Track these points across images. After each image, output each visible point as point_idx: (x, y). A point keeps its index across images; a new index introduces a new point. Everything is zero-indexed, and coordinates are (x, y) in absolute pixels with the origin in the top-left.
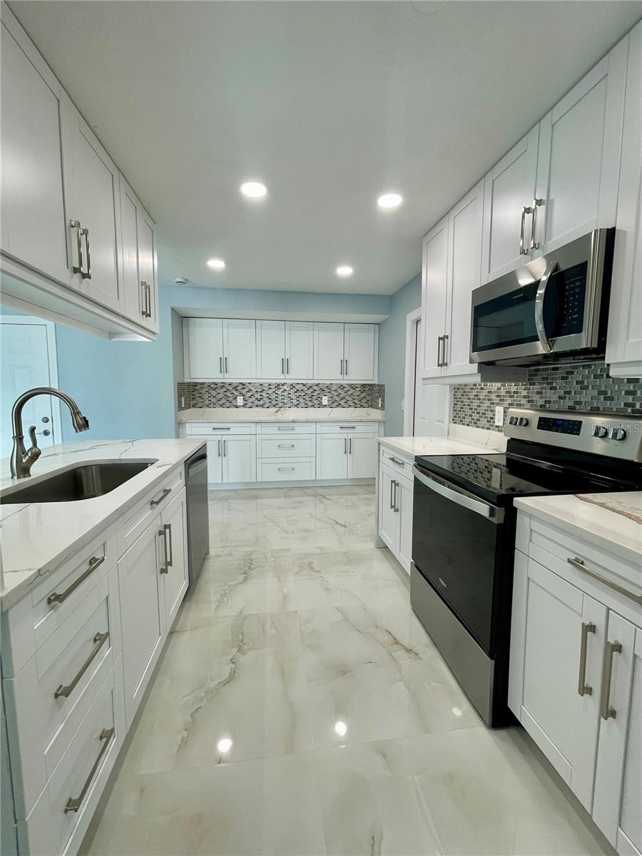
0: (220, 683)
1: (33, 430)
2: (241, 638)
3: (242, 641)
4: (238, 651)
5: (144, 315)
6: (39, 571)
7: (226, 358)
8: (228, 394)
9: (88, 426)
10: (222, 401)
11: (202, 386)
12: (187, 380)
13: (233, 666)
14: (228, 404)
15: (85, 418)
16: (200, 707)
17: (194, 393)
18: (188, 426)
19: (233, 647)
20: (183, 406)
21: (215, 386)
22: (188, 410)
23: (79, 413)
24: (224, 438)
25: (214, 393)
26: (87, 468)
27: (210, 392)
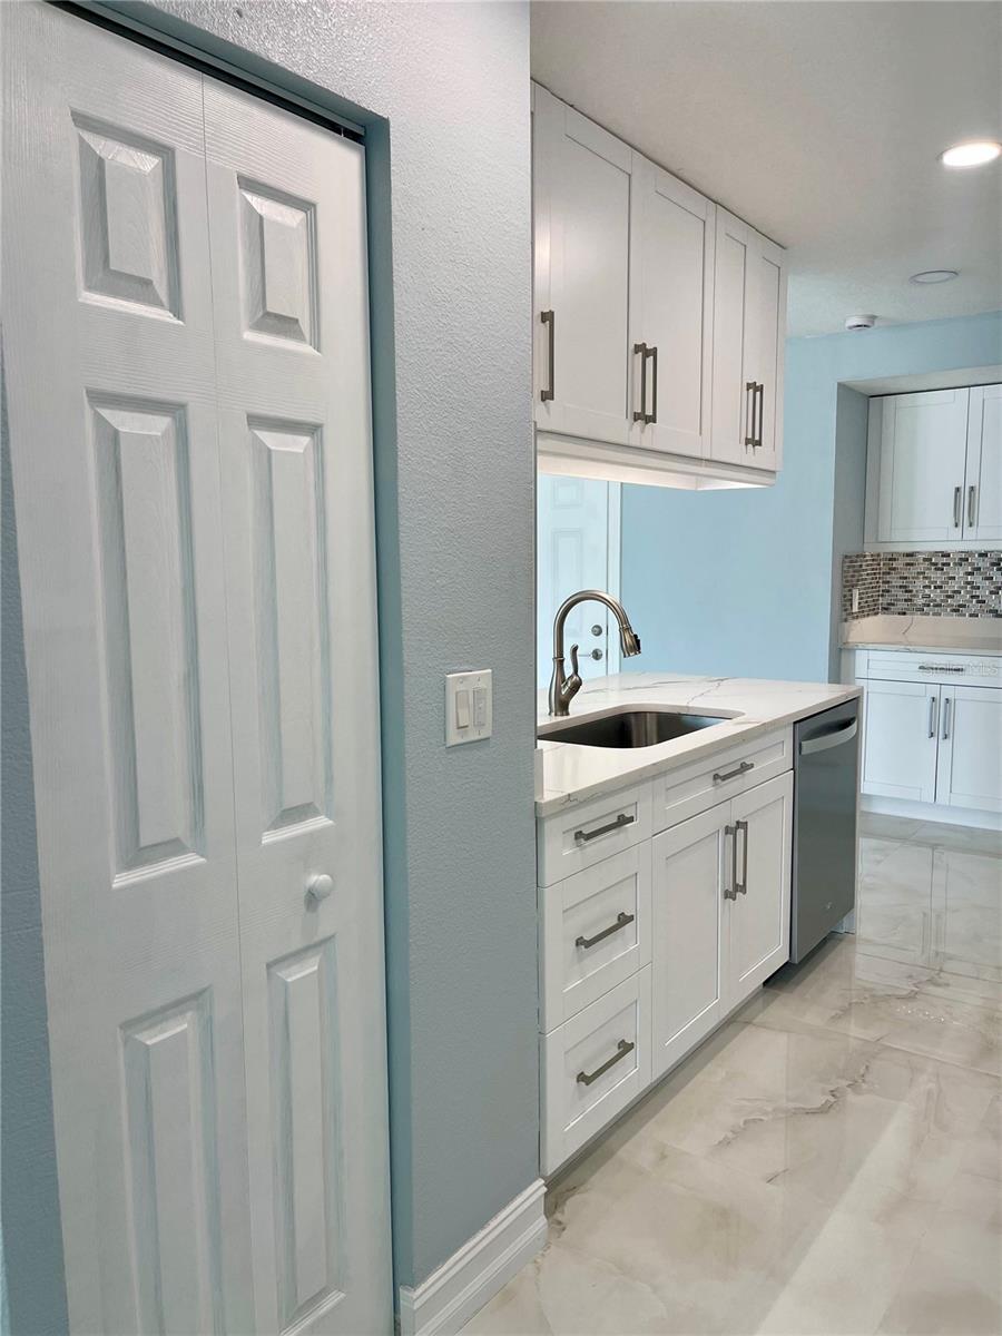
0: (803, 1109)
1: (575, 649)
2: (862, 1071)
3: (863, 1076)
4: (849, 1086)
5: (750, 446)
6: (569, 795)
7: (972, 489)
8: (977, 579)
9: (639, 648)
10: (959, 600)
11: (908, 560)
12: (869, 550)
13: (832, 1099)
14: (974, 606)
15: (636, 636)
16: (761, 1120)
17: (888, 578)
18: (861, 657)
19: (842, 1077)
20: (855, 609)
21: (945, 560)
22: (871, 619)
23: (629, 629)
24: (948, 692)
25: (937, 577)
26: (640, 715)
27: (928, 573)
